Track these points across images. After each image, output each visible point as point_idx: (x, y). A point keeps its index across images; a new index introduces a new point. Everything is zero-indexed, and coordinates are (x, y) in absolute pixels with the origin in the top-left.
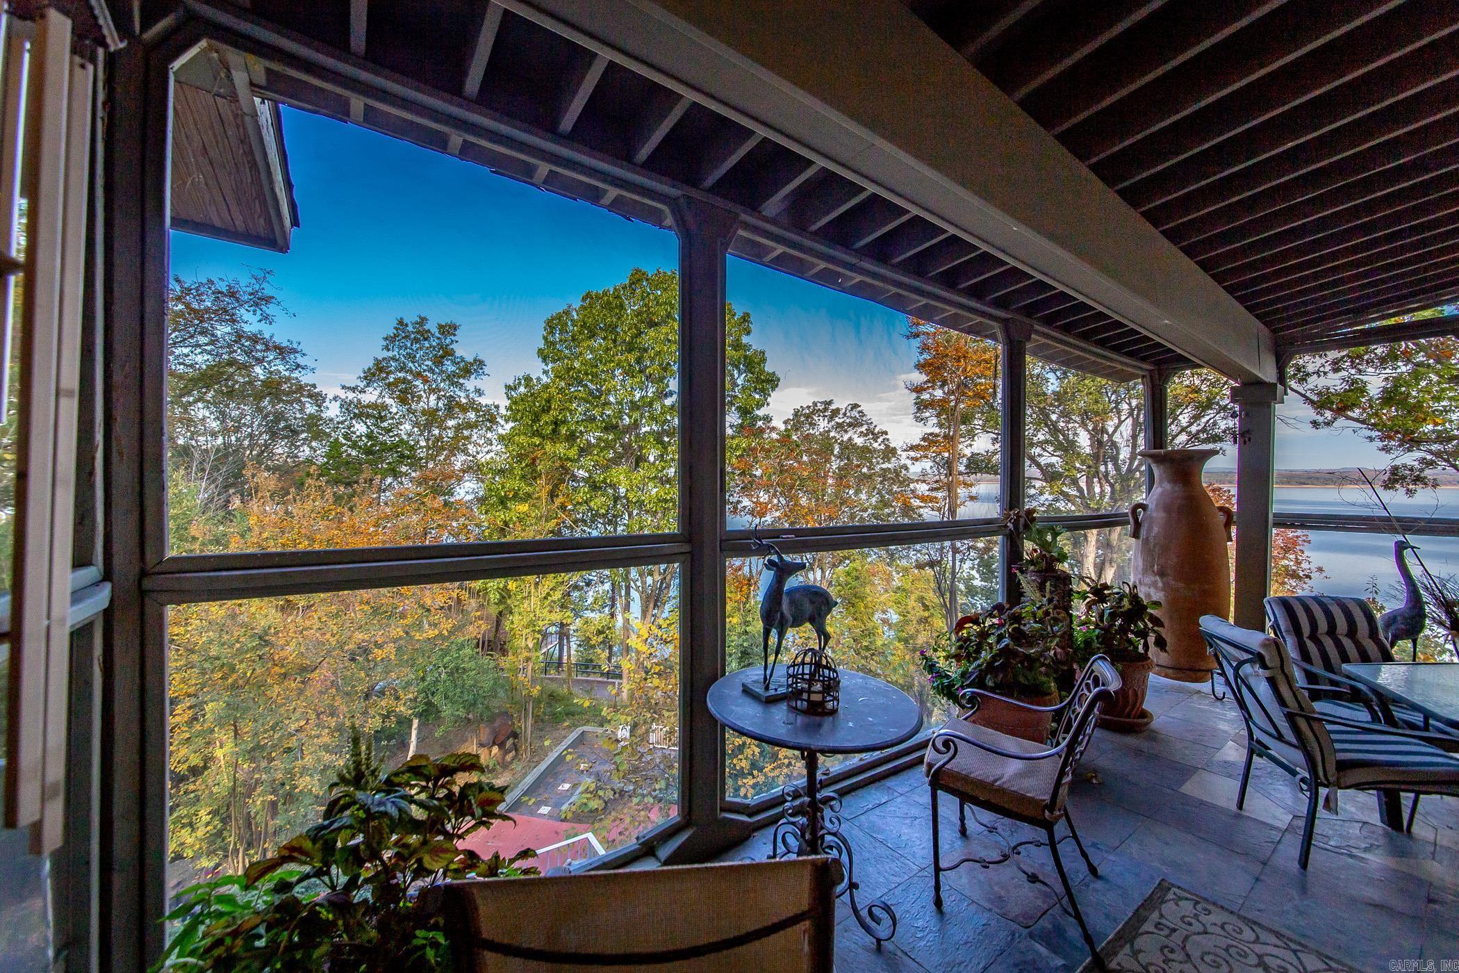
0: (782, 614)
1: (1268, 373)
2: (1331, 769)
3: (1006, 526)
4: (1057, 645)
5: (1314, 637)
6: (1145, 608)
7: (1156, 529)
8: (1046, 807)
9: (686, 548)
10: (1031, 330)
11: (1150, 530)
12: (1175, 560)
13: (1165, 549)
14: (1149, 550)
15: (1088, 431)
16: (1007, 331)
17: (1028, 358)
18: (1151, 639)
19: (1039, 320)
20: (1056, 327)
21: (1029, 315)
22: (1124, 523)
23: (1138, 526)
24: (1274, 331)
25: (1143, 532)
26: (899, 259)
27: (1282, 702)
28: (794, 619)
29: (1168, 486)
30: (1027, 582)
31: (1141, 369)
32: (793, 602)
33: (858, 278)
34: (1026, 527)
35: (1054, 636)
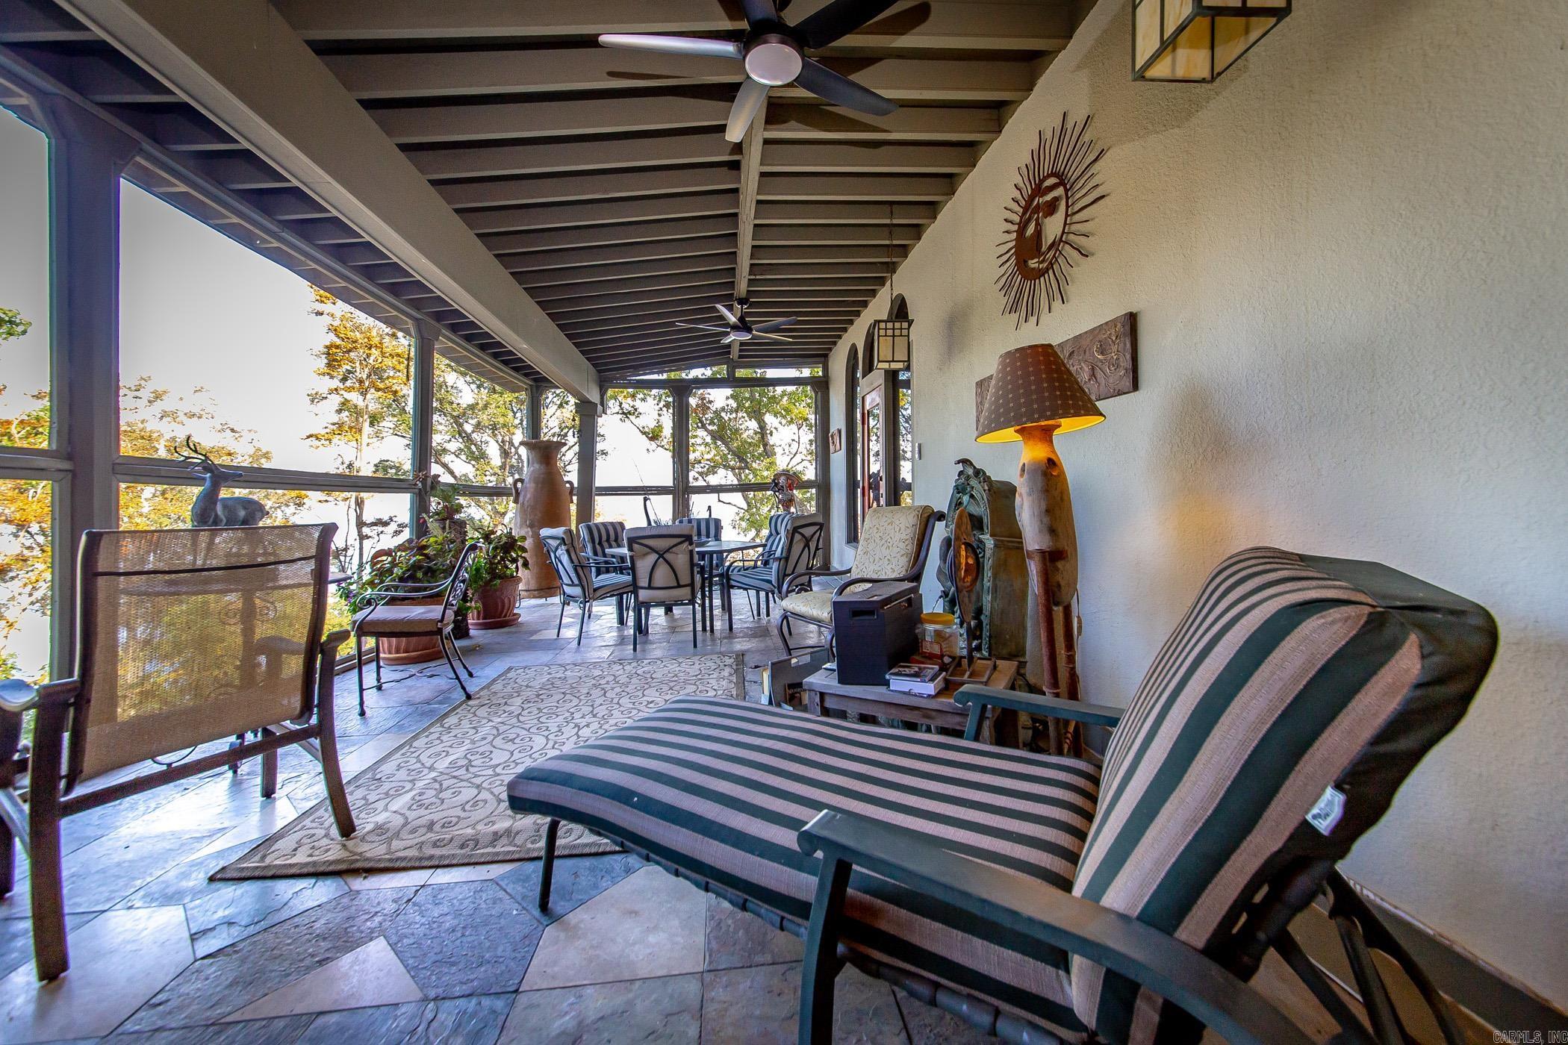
0: (216, 515)
1: (594, 396)
2: (591, 591)
3: (416, 484)
4: (452, 556)
5: (600, 543)
6: (516, 541)
7: (528, 496)
8: (439, 621)
9: (66, 465)
10: (439, 333)
11: (525, 496)
12: (540, 515)
13: (533, 508)
14: (525, 511)
15: (497, 442)
16: (419, 330)
17: (436, 356)
18: (520, 563)
19: (445, 325)
20: (460, 335)
21: (438, 320)
22: (509, 495)
23: (518, 494)
24: (599, 371)
25: (521, 499)
26: (323, 242)
27: (572, 561)
28: (227, 521)
29: (537, 466)
30: (433, 525)
31: (525, 383)
32: (225, 507)
33: (276, 244)
34: (433, 488)
35: (450, 551)
